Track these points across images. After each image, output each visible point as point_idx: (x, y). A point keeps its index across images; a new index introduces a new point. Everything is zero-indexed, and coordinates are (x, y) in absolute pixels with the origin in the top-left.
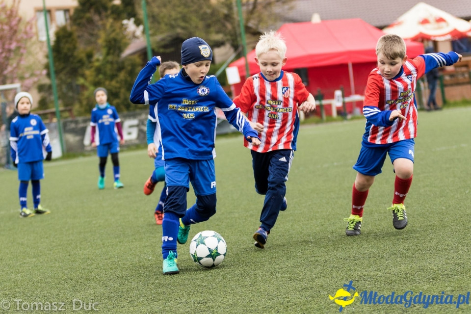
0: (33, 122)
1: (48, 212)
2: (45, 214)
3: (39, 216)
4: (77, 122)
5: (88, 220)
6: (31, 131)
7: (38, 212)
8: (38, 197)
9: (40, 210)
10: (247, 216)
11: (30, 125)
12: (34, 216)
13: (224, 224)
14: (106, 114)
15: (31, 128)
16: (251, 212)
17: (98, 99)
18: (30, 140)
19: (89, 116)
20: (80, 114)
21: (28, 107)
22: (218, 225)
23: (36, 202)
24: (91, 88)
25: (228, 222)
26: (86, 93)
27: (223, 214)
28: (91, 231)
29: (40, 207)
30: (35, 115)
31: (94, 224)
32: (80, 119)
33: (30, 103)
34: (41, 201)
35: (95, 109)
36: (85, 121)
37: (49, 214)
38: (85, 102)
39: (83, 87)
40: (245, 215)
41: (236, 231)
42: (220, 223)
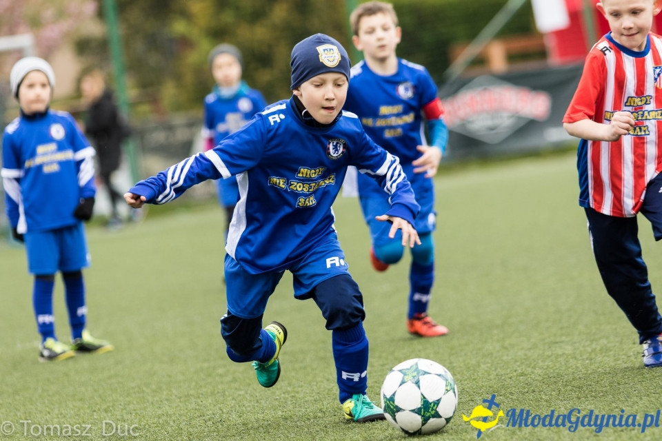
0: (57, 132)
1: (108, 346)
2: (100, 352)
3: (86, 359)
4: (170, 128)
5: (206, 365)
6: (52, 153)
7: (83, 348)
8: (82, 311)
9: (89, 345)
10: (594, 350)
11: (48, 139)
12: (72, 358)
13: (537, 371)
14: (235, 110)
15: (53, 147)
16: (604, 341)
17: (219, 74)
18: (51, 176)
19: (200, 113)
20: (178, 107)
21: (45, 94)
22: (522, 374)
23: (77, 325)
24: (204, 44)
25: (548, 366)
26: (192, 58)
27: (535, 346)
28: (212, 393)
29: (87, 337)
30: (62, 113)
31: (221, 376)
32: (179, 119)
33: (49, 83)
34: (89, 322)
35: (211, 98)
36: (192, 125)
37: (109, 352)
38: (189, 79)
39: (185, 43)
40: (589, 349)
41: (569, 388)
42: (529, 370)
